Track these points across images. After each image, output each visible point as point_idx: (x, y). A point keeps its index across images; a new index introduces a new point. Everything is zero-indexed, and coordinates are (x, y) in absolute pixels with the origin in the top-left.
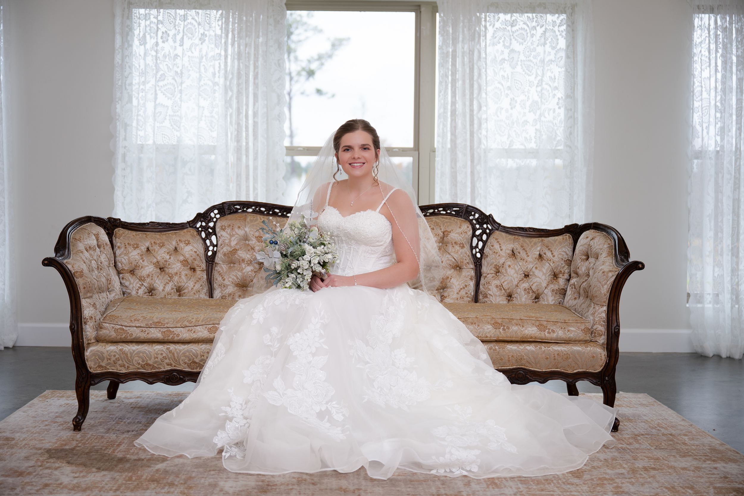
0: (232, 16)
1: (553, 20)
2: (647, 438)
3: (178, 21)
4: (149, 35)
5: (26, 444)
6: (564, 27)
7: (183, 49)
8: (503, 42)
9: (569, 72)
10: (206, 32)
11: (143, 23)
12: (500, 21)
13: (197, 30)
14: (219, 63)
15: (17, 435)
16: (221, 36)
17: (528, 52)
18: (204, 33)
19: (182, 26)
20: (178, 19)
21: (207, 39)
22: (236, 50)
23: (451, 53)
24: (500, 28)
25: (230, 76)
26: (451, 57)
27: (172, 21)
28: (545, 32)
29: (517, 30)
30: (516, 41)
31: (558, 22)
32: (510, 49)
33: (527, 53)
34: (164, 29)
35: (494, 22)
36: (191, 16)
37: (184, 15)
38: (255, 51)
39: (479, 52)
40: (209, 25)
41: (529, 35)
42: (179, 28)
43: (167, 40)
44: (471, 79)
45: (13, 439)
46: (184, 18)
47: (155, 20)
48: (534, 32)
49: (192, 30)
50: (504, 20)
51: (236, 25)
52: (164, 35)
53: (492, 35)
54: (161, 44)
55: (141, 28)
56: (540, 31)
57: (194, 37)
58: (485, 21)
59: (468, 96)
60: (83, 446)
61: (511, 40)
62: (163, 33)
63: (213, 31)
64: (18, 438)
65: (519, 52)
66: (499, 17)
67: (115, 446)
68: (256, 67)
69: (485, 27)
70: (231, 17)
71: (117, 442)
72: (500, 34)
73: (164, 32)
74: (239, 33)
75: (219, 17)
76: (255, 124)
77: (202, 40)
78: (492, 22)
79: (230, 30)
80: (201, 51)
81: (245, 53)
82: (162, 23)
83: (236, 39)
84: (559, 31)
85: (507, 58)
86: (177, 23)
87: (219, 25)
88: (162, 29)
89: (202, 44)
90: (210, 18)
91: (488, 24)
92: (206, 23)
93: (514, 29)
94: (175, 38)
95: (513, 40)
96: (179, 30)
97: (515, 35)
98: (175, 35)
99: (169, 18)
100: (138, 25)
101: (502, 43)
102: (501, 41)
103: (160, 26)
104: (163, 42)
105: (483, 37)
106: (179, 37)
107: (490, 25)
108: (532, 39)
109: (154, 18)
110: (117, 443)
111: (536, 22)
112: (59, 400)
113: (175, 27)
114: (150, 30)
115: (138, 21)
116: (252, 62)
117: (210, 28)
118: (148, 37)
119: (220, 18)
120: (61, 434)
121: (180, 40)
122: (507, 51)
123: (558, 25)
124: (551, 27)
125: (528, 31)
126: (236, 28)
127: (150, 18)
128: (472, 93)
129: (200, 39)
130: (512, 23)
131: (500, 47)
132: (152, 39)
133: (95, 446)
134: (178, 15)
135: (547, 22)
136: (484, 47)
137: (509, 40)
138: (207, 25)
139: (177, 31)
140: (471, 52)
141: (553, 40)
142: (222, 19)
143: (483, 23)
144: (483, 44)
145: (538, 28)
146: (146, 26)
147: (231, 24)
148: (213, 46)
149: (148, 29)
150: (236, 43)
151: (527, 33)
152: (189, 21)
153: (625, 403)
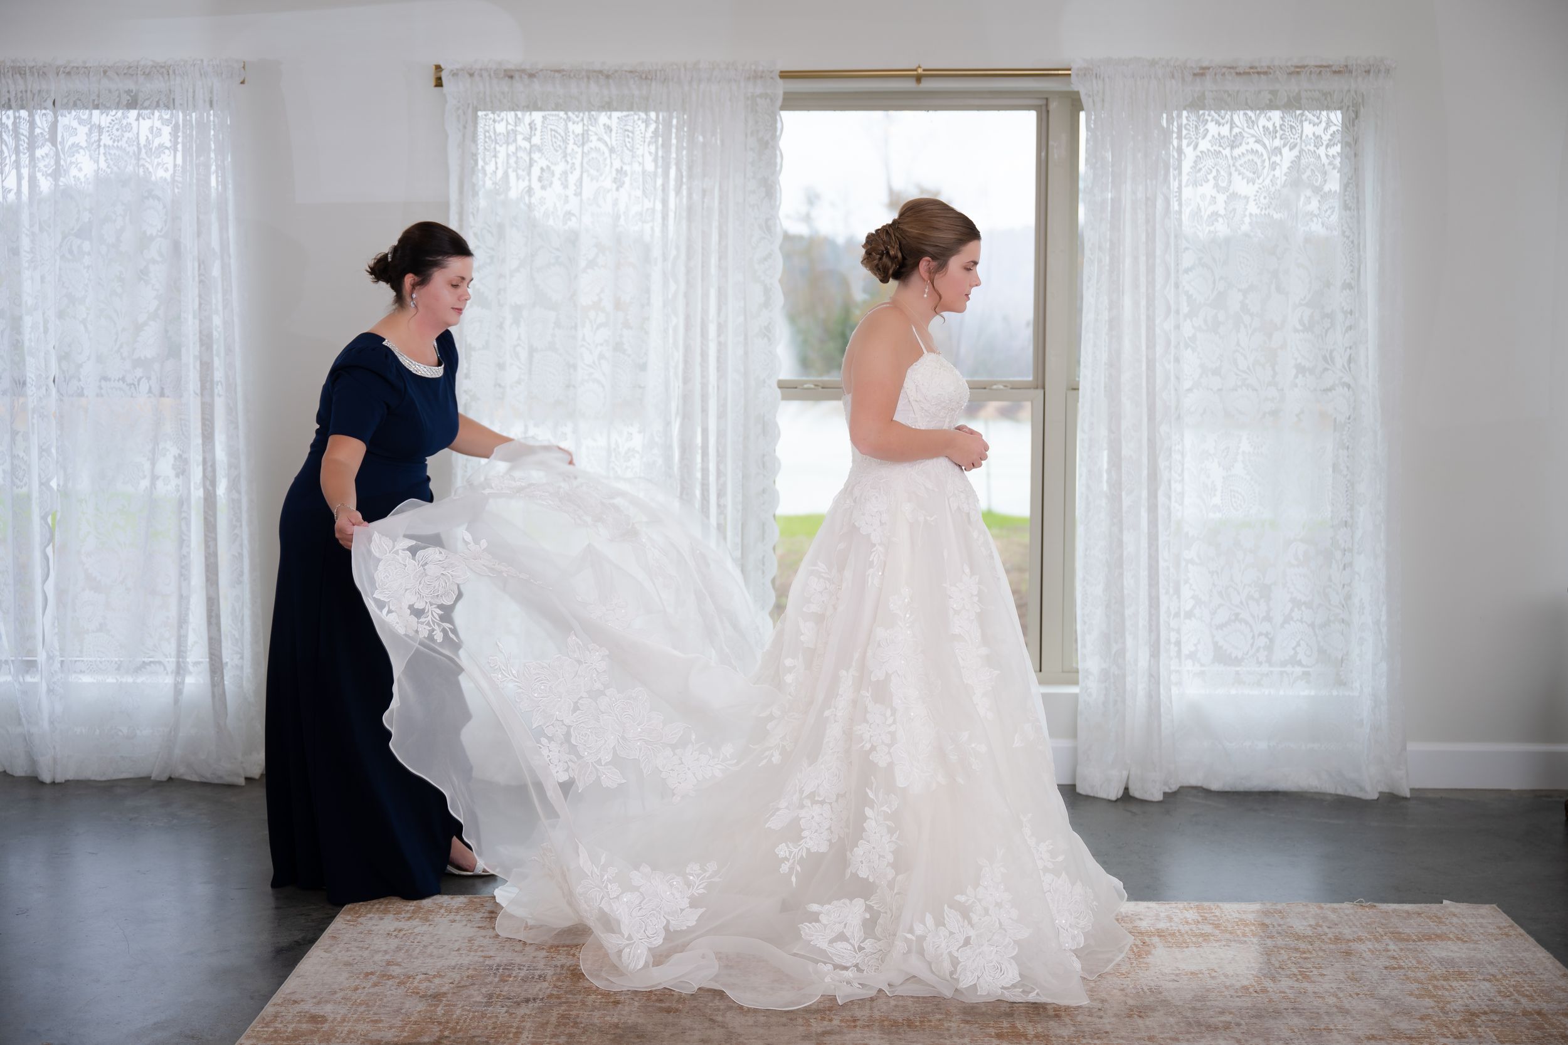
0: (676, 135)
1: (1316, 134)
2: (1493, 1021)
3: (571, 146)
4: (515, 173)
5: (350, 1032)
6: (1338, 148)
7: (581, 200)
8: (1215, 178)
9: (1348, 237)
10: (625, 168)
11: (502, 151)
12: (1209, 137)
13: (608, 161)
14: (652, 229)
15: (327, 1009)
16: (655, 174)
17: (1265, 198)
18: (622, 168)
19: (579, 156)
20: (571, 142)
21: (627, 180)
22: (685, 200)
23: (1109, 201)
24: (1208, 150)
25: (674, 253)
26: (1109, 208)
27: (560, 146)
28: (1299, 157)
29: (1243, 154)
30: (1240, 177)
31: (1326, 138)
32: (1228, 194)
33: (1262, 199)
34: (543, 163)
35: (1197, 139)
36: (596, 134)
37: (583, 134)
38: (720, 203)
39: (1167, 201)
40: (631, 153)
41: (1267, 164)
42: (574, 161)
43: (551, 183)
44: (1151, 255)
45: (324, 1019)
46: (583, 138)
47: (526, 145)
48: (1277, 159)
49: (599, 161)
50: (1216, 136)
51: (684, 152)
52: (545, 175)
53: (1192, 164)
54: (538, 193)
55: (500, 161)
56: (1288, 155)
57: (601, 175)
58: (1180, 137)
59: (1143, 289)
60: (453, 1037)
61: (1230, 174)
62: (542, 169)
63: (640, 163)
64: (332, 1015)
65: (1247, 198)
66: (1207, 130)
67: (511, 1035)
68: (722, 236)
69: (1180, 151)
70: (674, 135)
71: (511, 1027)
72: (1209, 162)
73: (545, 167)
74: (690, 168)
75: (651, 137)
76: (721, 347)
77: (619, 183)
78: (1194, 137)
79: (673, 162)
80: (615, 203)
81: (703, 208)
82: (540, 150)
83: (684, 180)
84: (1327, 156)
85: (1222, 212)
86: (569, 151)
87: (650, 153)
88: (541, 162)
89: (617, 189)
90: (633, 139)
91: (1185, 142)
92: (625, 148)
93: (1237, 152)
94: (566, 180)
95: (1235, 174)
96: (573, 164)
97: (1238, 164)
98: (565, 173)
99: (554, 140)
100: (492, 154)
101: (1212, 182)
102: (1210, 177)
103: (536, 156)
104: (543, 188)
105: (1175, 169)
106: (573, 178)
107: (1188, 145)
108: (1272, 173)
109: (523, 139)
110: (514, 1030)
111: (1281, 138)
112: (382, 919)
113: (565, 156)
114: (516, 163)
115: (493, 146)
116: (715, 224)
117: (633, 157)
118: (512, 176)
119: (654, 140)
120: (407, 1006)
121: (575, 185)
122: (1221, 198)
123: (1325, 143)
124: (1312, 148)
125: (1265, 156)
126: (685, 158)
127: (515, 140)
128: (1151, 283)
129: (615, 180)
130: (1233, 141)
131: (1208, 189)
132: (520, 181)
133: (474, 1037)
134: (571, 134)
135: (1304, 137)
136: (1176, 190)
137: (1226, 176)
138: (627, 152)
139: (569, 166)
140: (1150, 201)
141: (1316, 173)
142: (656, 142)
143: (1175, 142)
144: (1174, 185)
145: (1285, 151)
146: (508, 155)
147: (673, 149)
148: (639, 193)
149: (512, 160)
150: (684, 187)
151: (1264, 161)
152: (592, 145)
153: (1453, 929)
